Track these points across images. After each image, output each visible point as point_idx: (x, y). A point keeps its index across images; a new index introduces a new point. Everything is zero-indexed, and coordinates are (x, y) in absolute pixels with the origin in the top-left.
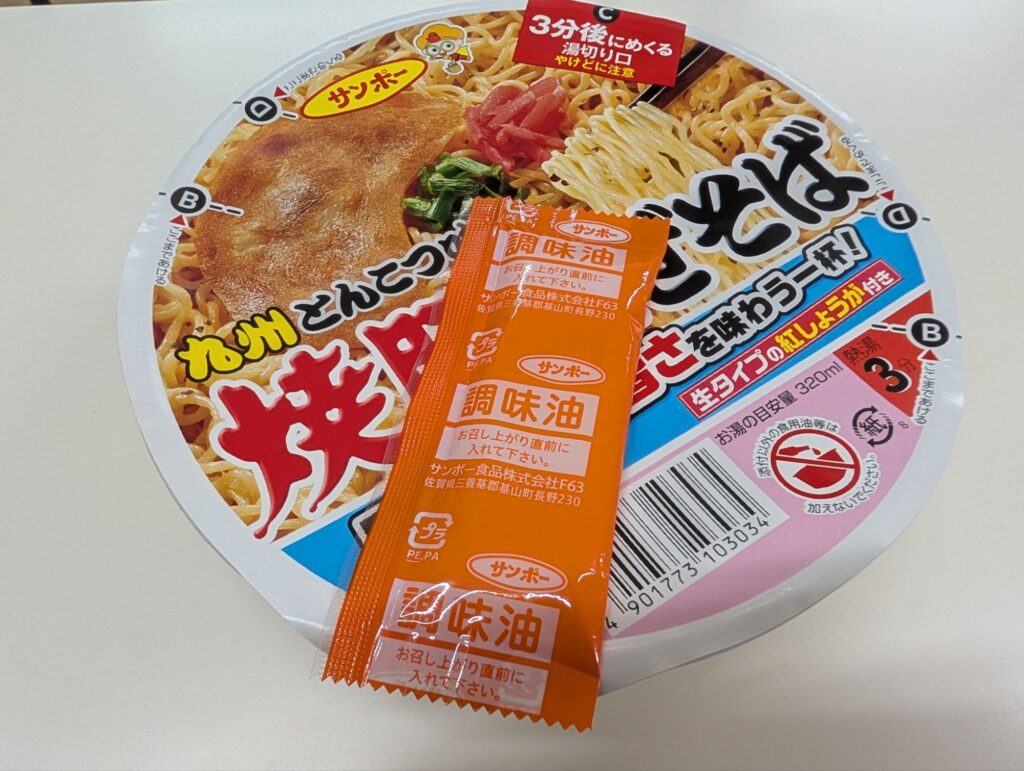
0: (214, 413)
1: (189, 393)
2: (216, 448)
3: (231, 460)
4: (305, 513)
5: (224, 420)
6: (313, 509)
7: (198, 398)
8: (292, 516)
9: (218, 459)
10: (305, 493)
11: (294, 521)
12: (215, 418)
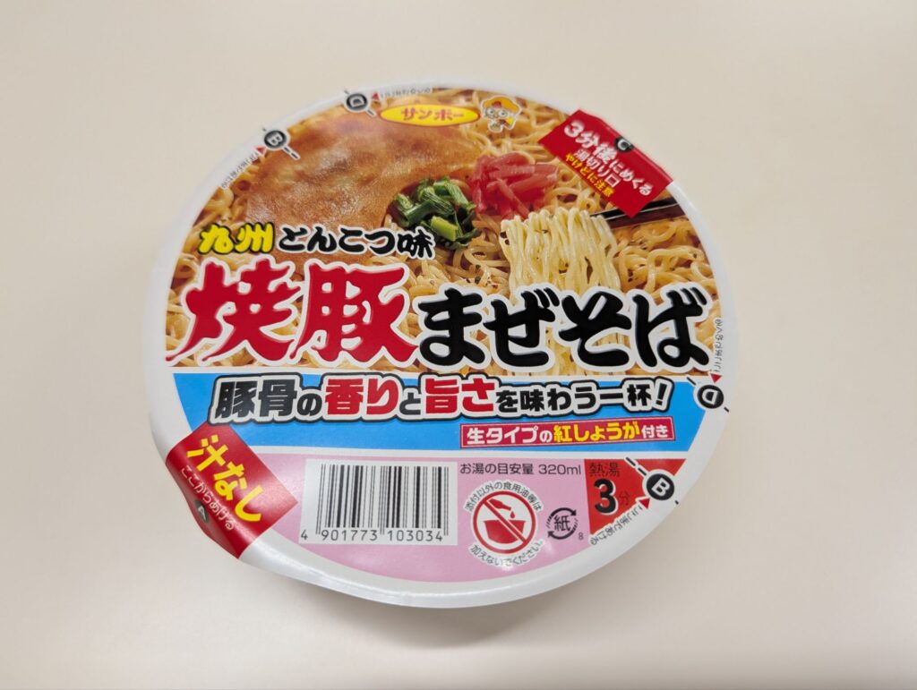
0: (196, 276)
1: (191, 259)
2: (183, 298)
3: (185, 308)
4: (198, 360)
5: (198, 283)
6: (204, 360)
7: (194, 264)
8: (191, 357)
9: (179, 304)
10: (207, 347)
11: (190, 360)
12: (195, 279)
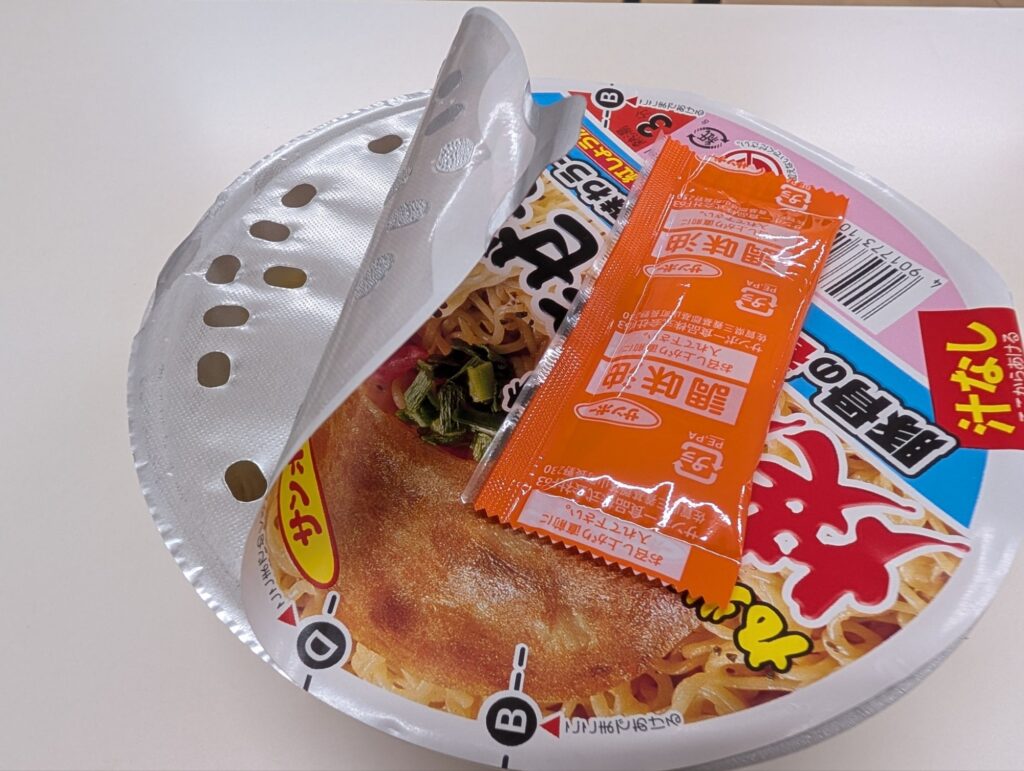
0: (845, 617)
1: (831, 645)
2: (888, 603)
3: (894, 588)
4: (920, 515)
5: (847, 605)
6: (912, 510)
8: (928, 525)
9: (901, 598)
10: (897, 519)
11: (932, 523)
12: (849, 614)
